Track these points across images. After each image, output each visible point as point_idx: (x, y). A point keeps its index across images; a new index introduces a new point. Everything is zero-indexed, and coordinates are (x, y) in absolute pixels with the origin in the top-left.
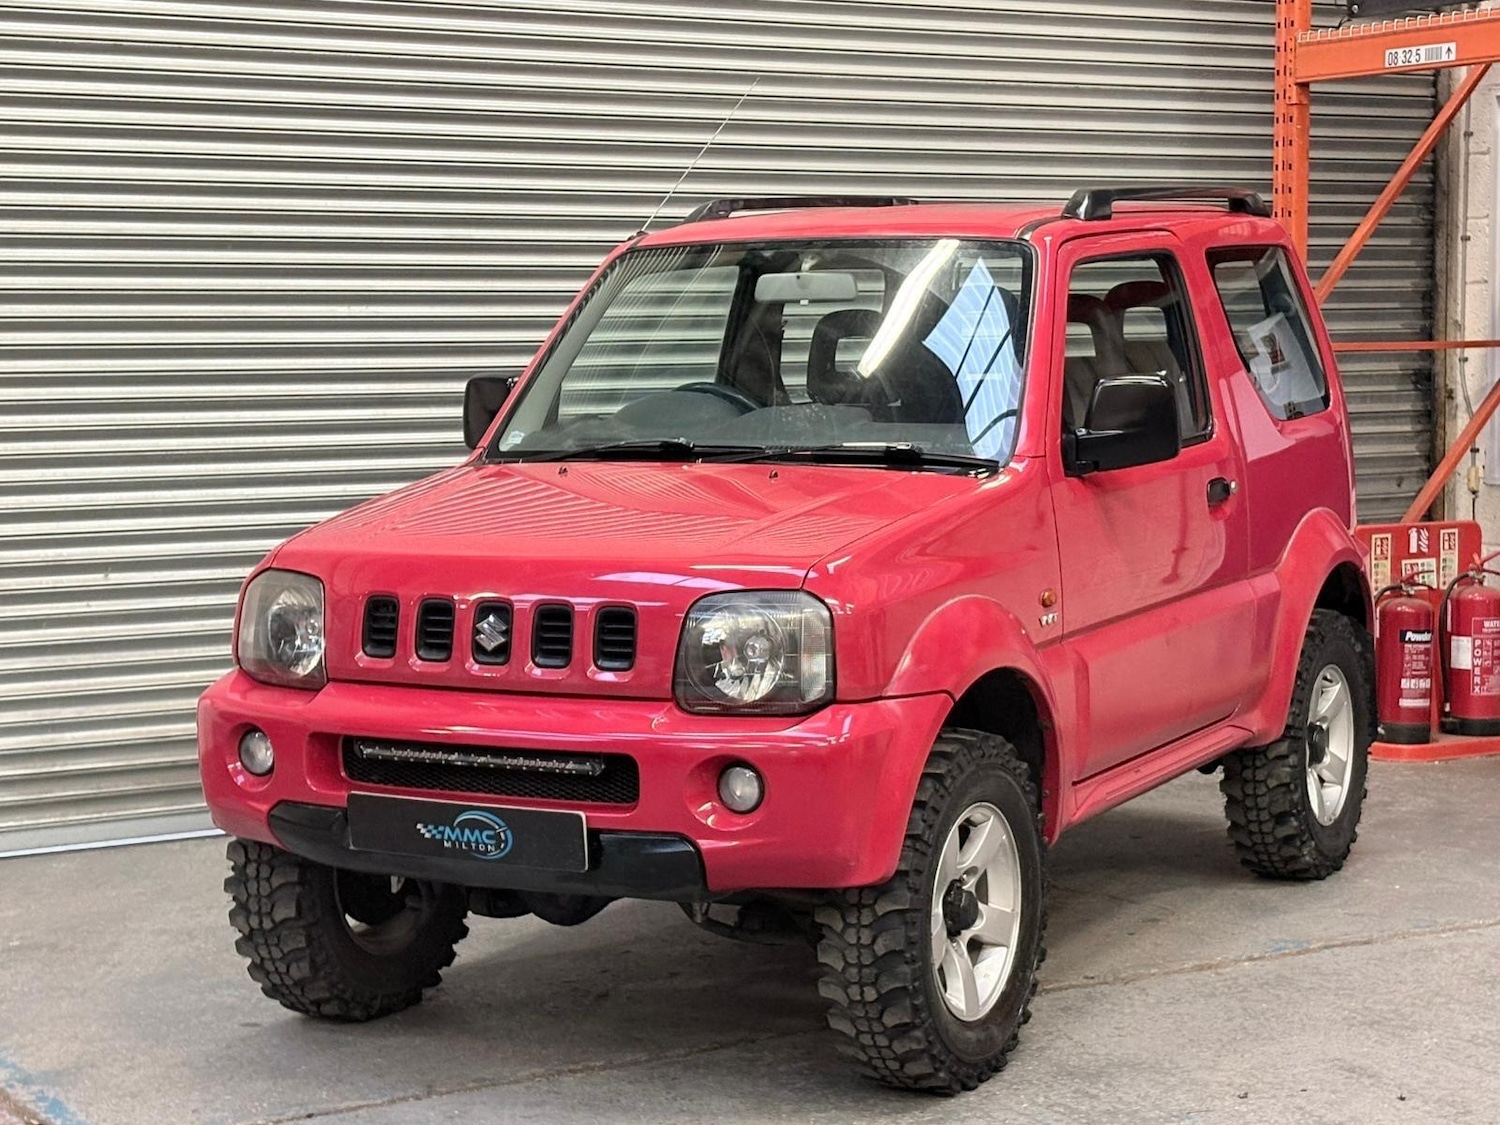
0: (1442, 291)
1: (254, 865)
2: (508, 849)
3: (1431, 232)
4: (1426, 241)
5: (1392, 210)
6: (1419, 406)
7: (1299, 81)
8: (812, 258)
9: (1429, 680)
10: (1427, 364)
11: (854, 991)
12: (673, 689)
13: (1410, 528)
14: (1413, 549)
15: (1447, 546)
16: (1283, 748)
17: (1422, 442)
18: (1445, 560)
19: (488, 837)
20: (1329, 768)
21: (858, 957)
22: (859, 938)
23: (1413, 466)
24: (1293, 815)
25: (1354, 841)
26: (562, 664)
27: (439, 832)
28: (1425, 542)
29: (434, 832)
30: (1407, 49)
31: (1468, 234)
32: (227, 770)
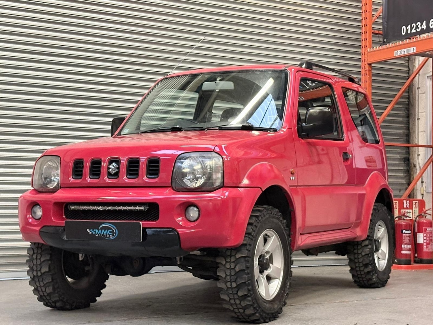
0: (412, 134)
1: (36, 255)
2: (116, 236)
3: (408, 117)
4: (407, 119)
5: (397, 103)
6: (405, 168)
7: (368, 63)
8: (220, 77)
9: (410, 245)
10: (408, 156)
11: (229, 284)
12: (171, 184)
13: (404, 200)
14: (405, 206)
15: (415, 206)
16: (367, 242)
17: (407, 179)
18: (414, 211)
19: (110, 232)
20: (381, 254)
21: (230, 273)
22: (231, 266)
23: (404, 186)
24: (370, 264)
25: (389, 279)
26: (136, 177)
27: (94, 232)
28: (408, 205)
29: (93, 231)
30: (401, 50)
31: (419, 117)
32: (27, 217)
